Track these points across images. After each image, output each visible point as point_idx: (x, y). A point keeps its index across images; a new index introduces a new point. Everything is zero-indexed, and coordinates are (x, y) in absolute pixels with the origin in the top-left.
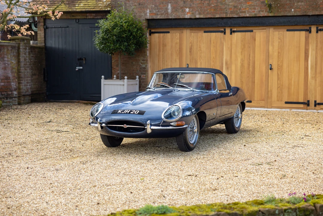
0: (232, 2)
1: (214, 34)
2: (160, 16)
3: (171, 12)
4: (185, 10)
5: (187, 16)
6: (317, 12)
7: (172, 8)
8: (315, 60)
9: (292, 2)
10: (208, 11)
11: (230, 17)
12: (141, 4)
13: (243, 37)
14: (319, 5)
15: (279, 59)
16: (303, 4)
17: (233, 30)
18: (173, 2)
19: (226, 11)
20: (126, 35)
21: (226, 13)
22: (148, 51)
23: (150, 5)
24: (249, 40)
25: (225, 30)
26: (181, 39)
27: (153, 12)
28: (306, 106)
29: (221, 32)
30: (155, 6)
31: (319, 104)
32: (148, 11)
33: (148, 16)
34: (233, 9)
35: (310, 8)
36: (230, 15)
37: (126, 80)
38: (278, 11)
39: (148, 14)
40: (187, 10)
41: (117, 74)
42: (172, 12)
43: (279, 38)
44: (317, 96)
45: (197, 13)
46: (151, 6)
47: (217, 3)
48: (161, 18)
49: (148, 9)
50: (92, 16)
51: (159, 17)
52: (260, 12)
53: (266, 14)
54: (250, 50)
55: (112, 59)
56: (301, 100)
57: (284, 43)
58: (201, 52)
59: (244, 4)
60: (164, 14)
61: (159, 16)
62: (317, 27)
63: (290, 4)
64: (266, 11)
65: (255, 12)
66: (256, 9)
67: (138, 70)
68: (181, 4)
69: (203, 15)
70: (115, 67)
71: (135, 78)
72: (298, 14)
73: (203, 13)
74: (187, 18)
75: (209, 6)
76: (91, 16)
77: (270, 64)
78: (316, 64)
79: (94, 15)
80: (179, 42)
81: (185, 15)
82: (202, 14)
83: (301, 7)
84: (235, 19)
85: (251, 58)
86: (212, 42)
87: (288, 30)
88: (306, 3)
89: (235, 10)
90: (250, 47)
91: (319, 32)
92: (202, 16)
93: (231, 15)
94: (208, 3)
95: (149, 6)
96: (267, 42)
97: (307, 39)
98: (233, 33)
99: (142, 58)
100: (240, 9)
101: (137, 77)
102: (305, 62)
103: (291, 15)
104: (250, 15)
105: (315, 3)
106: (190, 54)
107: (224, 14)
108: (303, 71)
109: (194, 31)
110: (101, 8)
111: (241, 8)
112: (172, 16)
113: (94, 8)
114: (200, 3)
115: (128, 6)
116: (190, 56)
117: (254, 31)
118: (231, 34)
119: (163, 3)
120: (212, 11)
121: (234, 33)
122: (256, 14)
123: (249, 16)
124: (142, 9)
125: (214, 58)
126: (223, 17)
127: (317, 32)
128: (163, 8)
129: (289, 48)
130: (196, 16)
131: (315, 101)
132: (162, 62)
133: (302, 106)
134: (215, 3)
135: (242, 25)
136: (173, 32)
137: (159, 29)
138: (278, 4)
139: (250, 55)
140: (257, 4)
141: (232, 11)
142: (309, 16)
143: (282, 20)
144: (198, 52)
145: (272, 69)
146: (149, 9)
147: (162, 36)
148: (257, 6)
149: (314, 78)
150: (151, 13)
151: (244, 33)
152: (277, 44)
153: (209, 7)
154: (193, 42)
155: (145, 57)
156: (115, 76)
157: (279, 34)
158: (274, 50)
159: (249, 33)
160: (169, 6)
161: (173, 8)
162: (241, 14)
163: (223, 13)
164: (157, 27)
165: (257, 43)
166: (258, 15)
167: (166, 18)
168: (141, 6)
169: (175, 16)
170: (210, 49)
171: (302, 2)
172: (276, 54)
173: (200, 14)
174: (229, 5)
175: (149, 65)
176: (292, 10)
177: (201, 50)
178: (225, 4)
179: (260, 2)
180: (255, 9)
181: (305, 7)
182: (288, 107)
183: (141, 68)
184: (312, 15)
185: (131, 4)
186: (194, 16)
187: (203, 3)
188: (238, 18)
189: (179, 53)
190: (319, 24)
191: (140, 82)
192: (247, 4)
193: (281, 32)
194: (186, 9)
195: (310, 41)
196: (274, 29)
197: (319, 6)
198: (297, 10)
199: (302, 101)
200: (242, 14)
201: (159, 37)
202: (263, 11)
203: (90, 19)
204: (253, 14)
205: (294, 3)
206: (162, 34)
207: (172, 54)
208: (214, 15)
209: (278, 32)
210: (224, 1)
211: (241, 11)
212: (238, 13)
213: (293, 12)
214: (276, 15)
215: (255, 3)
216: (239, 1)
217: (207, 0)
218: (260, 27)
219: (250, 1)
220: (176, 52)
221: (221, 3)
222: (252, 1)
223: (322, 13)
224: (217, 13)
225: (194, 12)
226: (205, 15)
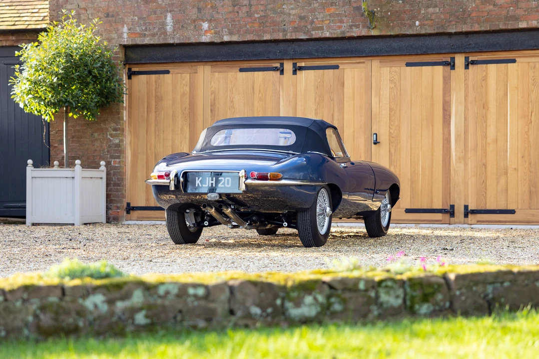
0: (297, 8)
1: (260, 73)
2: (151, 40)
3: (171, 30)
4: (202, 26)
5: (205, 39)
6: (466, 26)
7: (173, 22)
8: (463, 124)
9: (416, 7)
10: (248, 26)
11: (291, 38)
12: (111, 14)
13: (319, 80)
14: (469, 11)
15: (392, 123)
16: (438, 11)
17: (299, 65)
18: (176, 10)
19: (283, 27)
20: (78, 74)
21: (284, 31)
22: (125, 112)
23: (130, 16)
24: (331, 86)
25: (282, 65)
26: (192, 86)
27: (137, 31)
28: (447, 216)
29: (274, 70)
30: (140, 18)
31: (474, 212)
32: (125, 29)
33: (126, 40)
34: (297, 22)
35: (451, 19)
36: (292, 36)
37: (78, 168)
38: (388, 26)
39: (125, 36)
40: (205, 25)
41: (60, 159)
42: (174, 30)
43: (391, 81)
44: (470, 196)
45: (226, 32)
46: (132, 19)
47: (266, 10)
48: (152, 42)
49: (125, 25)
50: (8, 40)
51: (147, 41)
52: (352, 29)
53: (364, 32)
54: (334, 105)
55: (50, 129)
56: (438, 205)
57: (400, 90)
58: (233, 111)
59: (319, 13)
60: (157, 34)
61: (148, 39)
62: (465, 57)
63: (411, 10)
64: (363, 27)
65: (343, 29)
66: (343, 23)
67: (104, 149)
68: (193, 13)
69: (237, 35)
70: (56, 145)
71: (97, 166)
72: (429, 31)
73: (238, 31)
74: (205, 41)
75: (250, 16)
76: (6, 40)
77: (374, 134)
78: (466, 132)
79: (14, 38)
80: (188, 90)
81: (200, 35)
82: (235, 34)
83: (433, 17)
84: (301, 43)
85: (335, 122)
86: (257, 89)
87: (408, 65)
88: (443, 9)
89: (302, 24)
90: (332, 100)
91: (470, 66)
92: (235, 38)
93: (293, 34)
94: (248, 12)
95: (128, 20)
96: (369, 87)
97: (447, 80)
98: (298, 72)
99: (113, 125)
100: (312, 22)
101: (103, 163)
102: (443, 128)
103: (415, 33)
104: (331, 34)
105: (461, 8)
106: (211, 117)
107: (281, 34)
108: (441, 145)
109: (218, 69)
110: (28, 25)
111: (315, 20)
112: (173, 38)
113: (14, 25)
114: (230, 12)
115: (84, 20)
116: (212, 120)
117: (340, 68)
118: (295, 72)
119: (155, 13)
120: (256, 26)
121: (301, 72)
122: (343, 32)
123: (330, 36)
124: (113, 24)
126: (278, 38)
127: (467, 67)
128: (156, 22)
129: (411, 101)
130: (223, 39)
131: (466, 207)
132: (155, 133)
133: (439, 216)
134: (262, 11)
136: (177, 71)
137: (148, 65)
138: (389, 11)
139: (333, 115)
140: (345, 12)
141: (296, 26)
142: (450, 34)
143: (395, 44)
144: (229, 111)
145: (379, 143)
146: (127, 24)
147: (154, 81)
148: (346, 17)
149: (464, 159)
150: (132, 33)
151: (321, 71)
152: (388, 92)
153: (250, 20)
154: (218, 92)
155: (120, 123)
156: (56, 163)
157: (390, 71)
158: (381, 105)
159: (331, 71)
160: (169, 19)
161: (176, 22)
162: (313, 33)
163: (279, 31)
164: (143, 62)
165: (348, 90)
166: (348, 35)
167: (161, 42)
168: (110, 19)
169: (180, 39)
170: (253, 104)
171: (436, 6)
172: (385, 112)
173: (231, 33)
174: (290, 14)
175: (128, 140)
176: (415, 24)
177: (233, 107)
178: (283, 13)
179: (352, 8)
180: (341, 21)
181: (442, 17)
182: (411, 220)
183: (110, 147)
184: (457, 34)
185: (90, 15)
186: (220, 37)
187: (238, 12)
188: (308, 40)
189: (190, 113)
190: (470, 50)
191: (108, 174)
192: (327, 13)
193: (394, 69)
194: (203, 24)
195: (453, 84)
196: (380, 62)
197: (470, 15)
198: (426, 22)
199: (440, 207)
200: (317, 32)
201: (147, 82)
202: (359, 25)
203: (6, 47)
204: (337, 33)
205: (420, 10)
206: (153, 77)
207: (174, 117)
208: (259, 36)
209: (388, 68)
210: (281, 7)
211: (313, 25)
212: (308, 31)
213: (418, 27)
214: (383, 33)
215: (341, 11)
216: (311, 5)
217: (246, 5)
218: (352, 59)
219: (332, 5)
220: (183, 113)
221: (274, 10)
222: (336, 6)
223: (477, 28)
224: (265, 32)
225: (219, 29)
226: (241, 36)
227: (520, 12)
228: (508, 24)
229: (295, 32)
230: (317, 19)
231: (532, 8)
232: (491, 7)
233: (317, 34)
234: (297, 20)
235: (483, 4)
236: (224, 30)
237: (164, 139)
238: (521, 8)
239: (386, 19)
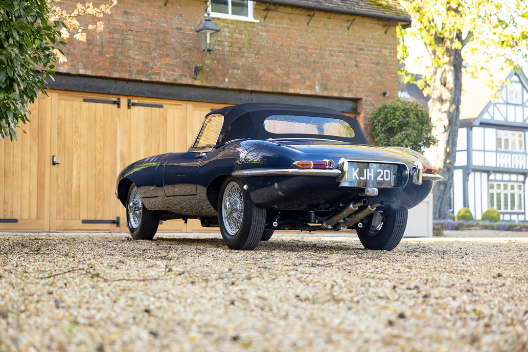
0: (140, 55)
1: (101, 105)
5: (63, 69)
9: (226, 68)
10: (100, 64)
11: (135, 78)
13: (148, 116)
14: (260, 76)
16: (240, 73)
17: (132, 101)
19: (129, 68)
21: (130, 72)
24: (157, 121)
25: (119, 99)
26: (41, 110)
29: (113, 103)
34: (141, 67)
35: (249, 80)
38: (207, 79)
45: (81, 66)
47: (115, 52)
52: (182, 78)
53: (190, 81)
54: (159, 137)
58: (78, 135)
59: (158, 61)
63: (223, 70)
64: (190, 77)
65: (175, 77)
66: (175, 72)
69: (91, 70)
72: (235, 87)
73: (92, 67)
74: (62, 71)
75: (102, 56)
80: (38, 114)
81: (59, 66)
82: (89, 69)
83: (237, 77)
84: (136, 83)
86: (98, 118)
88: (244, 72)
89: (145, 68)
90: (158, 133)
92: (89, 73)
93: (137, 76)
94: (100, 51)
96: (184, 125)
98: (132, 107)
100: (152, 68)
103: (225, 87)
104: (166, 79)
105: (255, 73)
106: (58, 139)
107: (127, 74)
109: (65, 98)
111: (154, 67)
114: (85, 49)
116: (59, 141)
117: (164, 107)
118: (129, 107)
120: (107, 65)
121: (134, 107)
122: (175, 80)
123: (166, 81)
125: (100, 146)
126: (125, 77)
130: (78, 71)
134: (112, 52)
135: (147, 94)
138: (207, 67)
139: (159, 145)
140: (177, 63)
141: (140, 69)
144: (74, 135)
148: (177, 67)
151: (150, 108)
153: (102, 59)
154: (65, 117)
157: (200, 114)
159: (157, 109)
162: (153, 76)
163: (126, 71)
165: (169, 126)
166: (178, 82)
170: (95, 131)
171: (238, 69)
173: (85, 68)
174: (134, 59)
176: (225, 80)
177: (78, 132)
178: (129, 57)
179: (182, 62)
180: (174, 71)
181: (243, 77)
184: (252, 92)
186: (76, 70)
189: (38, 134)
192: (163, 62)
193: (203, 112)
196: (193, 106)
197: (260, 79)
198: (232, 80)
200: (155, 76)
202: (187, 75)
204: (171, 80)
205: (228, 70)
208: (110, 73)
209: (199, 112)
210: (127, 52)
211: (153, 71)
212: (149, 74)
213: (226, 83)
214: (204, 84)
215: (175, 62)
216: (151, 54)
217: (99, 46)
218: (173, 101)
219: (167, 57)
220: (33, 133)
221: (122, 53)
222: (170, 57)
223: (265, 89)
224: (114, 71)
225: (75, 63)
226: (94, 71)
227: (290, 81)
228: (283, 89)
229: (139, 74)
230: (156, 66)
231: (297, 80)
232: (273, 75)
233: (155, 78)
234: (141, 65)
235: (268, 72)
236: (79, 64)
237: (13, 156)
238: (291, 79)
239: (205, 74)
